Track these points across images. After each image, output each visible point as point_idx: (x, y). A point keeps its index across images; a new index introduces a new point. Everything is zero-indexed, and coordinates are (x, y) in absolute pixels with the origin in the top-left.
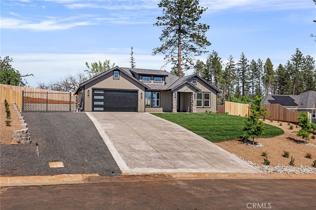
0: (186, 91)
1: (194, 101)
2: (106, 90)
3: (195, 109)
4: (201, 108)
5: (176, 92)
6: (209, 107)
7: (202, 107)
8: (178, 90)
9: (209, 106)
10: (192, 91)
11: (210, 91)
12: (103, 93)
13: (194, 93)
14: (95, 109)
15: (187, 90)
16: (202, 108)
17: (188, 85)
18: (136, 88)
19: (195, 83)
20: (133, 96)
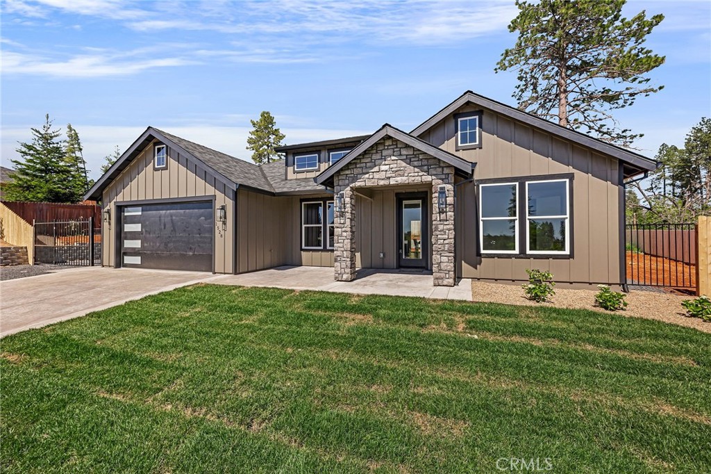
0: (392, 182)
1: (441, 227)
2: (146, 205)
3: (443, 266)
4: (509, 256)
5: (347, 191)
6: (567, 252)
7: (517, 251)
8: (355, 179)
9: (563, 248)
10: (429, 178)
11: (570, 170)
12: (140, 213)
13: (438, 184)
14: (127, 260)
15: (398, 172)
16: (516, 256)
17: (404, 152)
18: (211, 191)
19: (473, 139)
20: (206, 220)
